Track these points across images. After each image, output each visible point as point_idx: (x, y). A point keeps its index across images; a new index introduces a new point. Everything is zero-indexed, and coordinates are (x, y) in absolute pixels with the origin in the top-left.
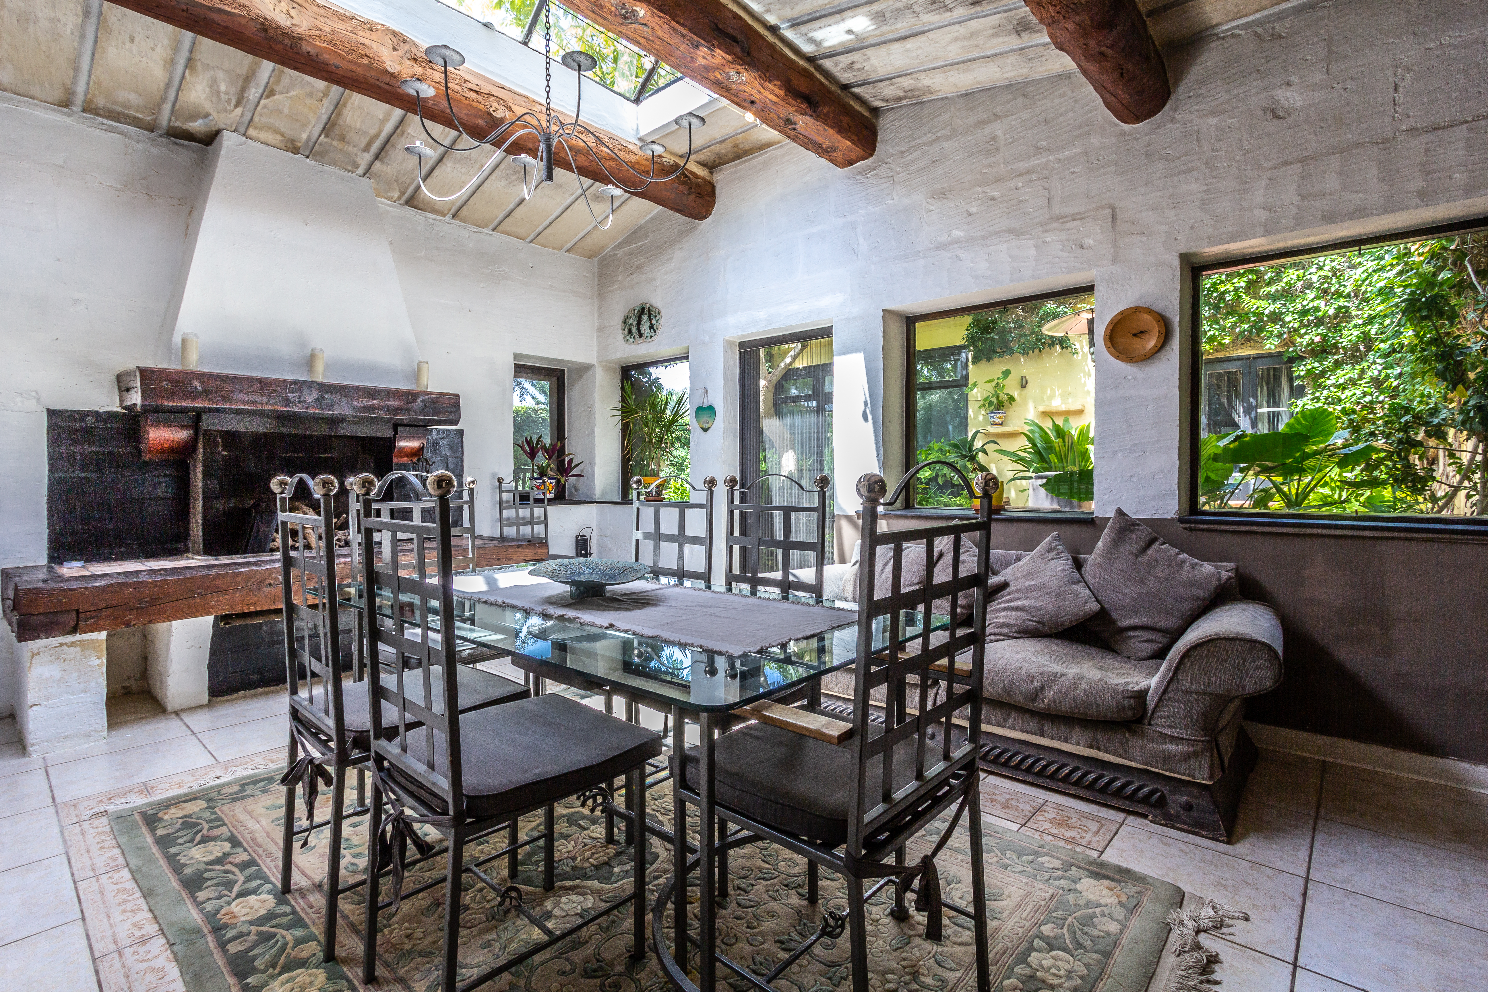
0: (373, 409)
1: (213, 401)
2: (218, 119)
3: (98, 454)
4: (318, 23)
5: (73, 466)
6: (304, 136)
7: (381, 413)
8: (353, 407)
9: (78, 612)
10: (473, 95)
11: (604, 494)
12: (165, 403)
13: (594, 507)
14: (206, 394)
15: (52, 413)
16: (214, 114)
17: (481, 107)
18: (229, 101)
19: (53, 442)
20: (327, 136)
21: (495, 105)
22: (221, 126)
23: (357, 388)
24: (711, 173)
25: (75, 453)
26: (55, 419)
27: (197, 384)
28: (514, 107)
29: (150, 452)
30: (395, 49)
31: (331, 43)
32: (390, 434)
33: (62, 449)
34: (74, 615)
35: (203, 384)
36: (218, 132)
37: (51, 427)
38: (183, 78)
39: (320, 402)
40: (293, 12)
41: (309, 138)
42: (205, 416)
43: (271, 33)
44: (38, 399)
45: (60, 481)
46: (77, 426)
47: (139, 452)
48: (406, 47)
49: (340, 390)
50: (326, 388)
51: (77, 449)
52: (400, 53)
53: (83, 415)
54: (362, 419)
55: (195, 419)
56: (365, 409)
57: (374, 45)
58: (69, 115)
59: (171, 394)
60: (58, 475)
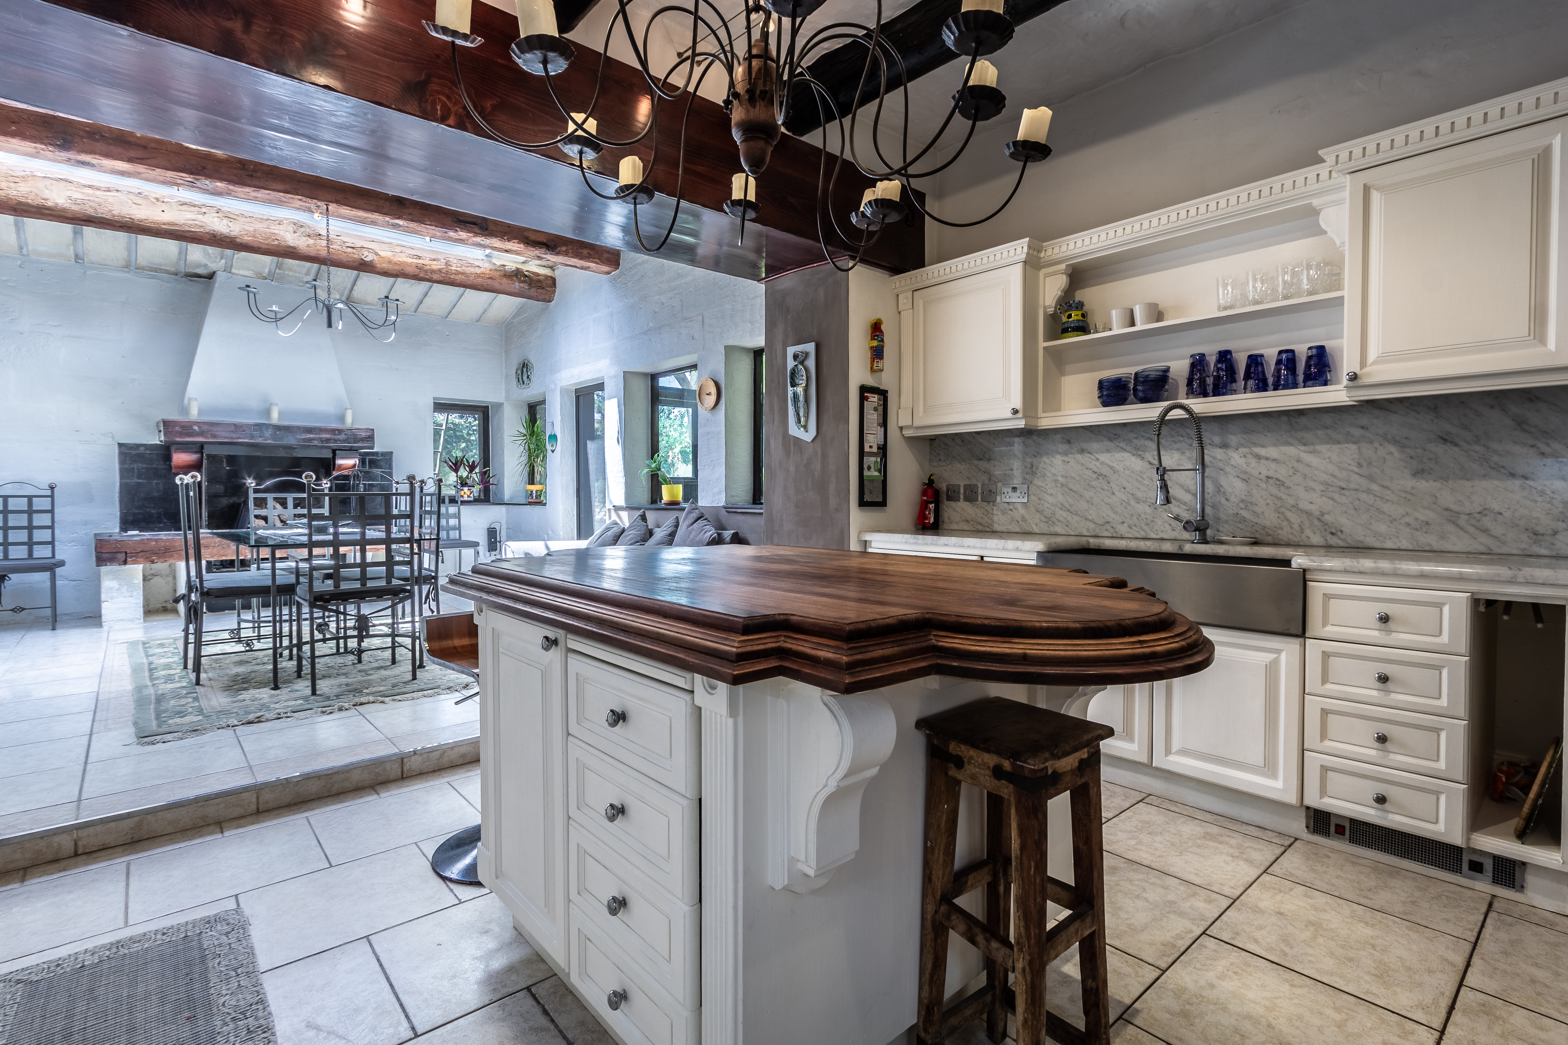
0: (310, 440)
1: (206, 437)
2: (213, 267)
3: (146, 468)
4: (245, 227)
5: (133, 476)
6: (267, 270)
7: (316, 443)
8: (297, 439)
9: (126, 553)
10: (350, 250)
11: (512, 498)
12: (178, 439)
13: (503, 508)
14: (202, 433)
15: (120, 445)
16: (210, 264)
17: (356, 256)
18: (216, 257)
19: (122, 462)
20: (280, 269)
21: (366, 253)
22: (215, 269)
23: (299, 428)
24: (553, 270)
25: (133, 469)
26: (123, 448)
27: (196, 428)
28: (380, 253)
29: (175, 467)
30: (295, 232)
31: (254, 236)
32: (330, 456)
33: (126, 466)
34: (124, 554)
35: (199, 427)
36: (214, 273)
37: (121, 454)
38: (187, 249)
39: (273, 436)
40: (230, 224)
41: (270, 271)
42: (205, 446)
43: (218, 237)
44: (113, 437)
45: (126, 484)
46: (134, 452)
47: (170, 467)
48: (303, 230)
49: (287, 429)
50: (278, 428)
51: (135, 466)
52: (298, 234)
53: (138, 446)
54: (303, 446)
55: (200, 448)
56: (304, 440)
57: (282, 233)
58: (128, 272)
59: (181, 434)
60: (125, 481)
